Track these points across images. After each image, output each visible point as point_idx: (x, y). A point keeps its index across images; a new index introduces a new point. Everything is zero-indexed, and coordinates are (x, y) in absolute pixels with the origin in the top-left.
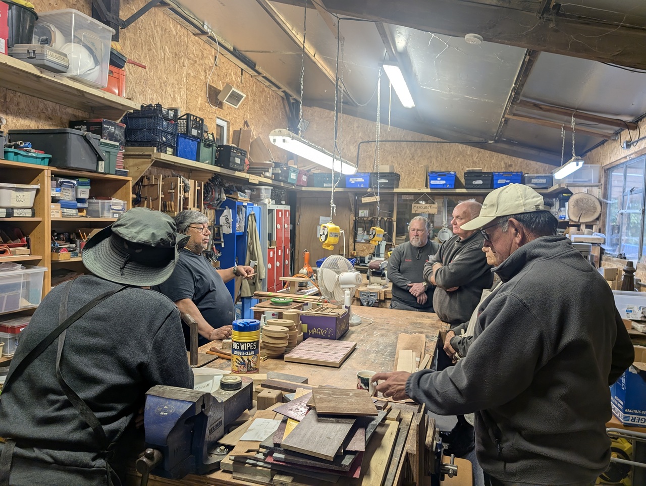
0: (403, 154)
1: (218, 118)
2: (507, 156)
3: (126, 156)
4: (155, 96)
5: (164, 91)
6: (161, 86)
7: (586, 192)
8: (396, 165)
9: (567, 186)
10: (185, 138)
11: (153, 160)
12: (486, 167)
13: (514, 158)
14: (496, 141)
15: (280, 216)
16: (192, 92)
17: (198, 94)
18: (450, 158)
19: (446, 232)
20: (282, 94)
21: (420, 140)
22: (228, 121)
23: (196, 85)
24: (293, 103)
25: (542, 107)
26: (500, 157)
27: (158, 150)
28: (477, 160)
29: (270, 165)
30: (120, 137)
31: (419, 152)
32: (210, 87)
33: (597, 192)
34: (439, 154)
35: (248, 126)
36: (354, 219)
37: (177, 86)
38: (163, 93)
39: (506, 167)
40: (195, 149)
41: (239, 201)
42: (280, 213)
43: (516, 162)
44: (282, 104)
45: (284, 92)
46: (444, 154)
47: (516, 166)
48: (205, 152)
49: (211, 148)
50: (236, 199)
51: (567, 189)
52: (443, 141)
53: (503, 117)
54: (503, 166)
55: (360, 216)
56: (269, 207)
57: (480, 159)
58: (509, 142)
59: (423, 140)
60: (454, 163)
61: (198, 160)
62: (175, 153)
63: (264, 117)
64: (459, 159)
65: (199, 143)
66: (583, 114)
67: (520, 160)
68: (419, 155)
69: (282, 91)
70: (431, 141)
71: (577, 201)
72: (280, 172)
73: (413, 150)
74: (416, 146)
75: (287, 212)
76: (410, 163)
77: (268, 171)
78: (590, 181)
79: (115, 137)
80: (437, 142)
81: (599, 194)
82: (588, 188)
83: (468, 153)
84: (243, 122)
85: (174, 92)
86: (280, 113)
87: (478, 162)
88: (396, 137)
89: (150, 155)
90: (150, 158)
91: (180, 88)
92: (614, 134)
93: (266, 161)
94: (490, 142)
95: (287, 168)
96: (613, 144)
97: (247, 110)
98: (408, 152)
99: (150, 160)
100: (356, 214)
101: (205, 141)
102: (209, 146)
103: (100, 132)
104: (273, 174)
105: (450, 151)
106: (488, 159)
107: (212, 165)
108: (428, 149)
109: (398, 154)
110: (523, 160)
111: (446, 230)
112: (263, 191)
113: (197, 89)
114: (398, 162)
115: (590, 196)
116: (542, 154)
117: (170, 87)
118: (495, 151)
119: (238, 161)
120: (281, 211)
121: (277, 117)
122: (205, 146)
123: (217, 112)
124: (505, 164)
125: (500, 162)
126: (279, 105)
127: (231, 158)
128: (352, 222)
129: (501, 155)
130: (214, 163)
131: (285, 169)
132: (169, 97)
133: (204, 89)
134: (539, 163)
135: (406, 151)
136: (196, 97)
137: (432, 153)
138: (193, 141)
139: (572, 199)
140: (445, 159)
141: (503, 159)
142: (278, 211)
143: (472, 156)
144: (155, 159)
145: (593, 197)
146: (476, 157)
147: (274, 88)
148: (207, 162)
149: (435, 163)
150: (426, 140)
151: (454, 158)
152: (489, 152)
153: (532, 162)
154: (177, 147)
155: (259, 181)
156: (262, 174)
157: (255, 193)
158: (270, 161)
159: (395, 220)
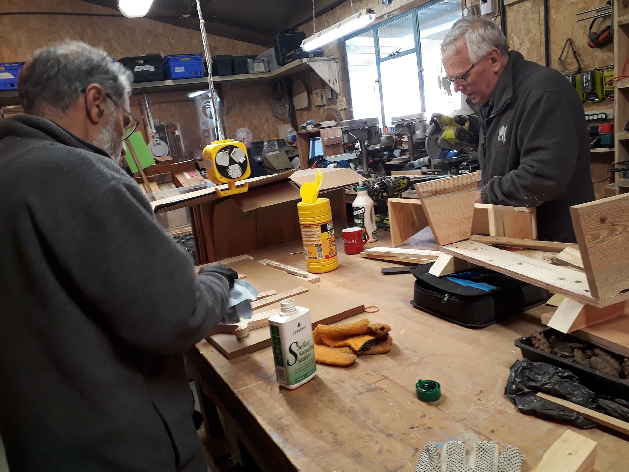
9: (309, 62)
14: (193, 15)
18: (136, 39)
19: (160, 144)
21: (86, 13)
28: (174, 42)
34: (120, 35)
43: (221, 44)
46: (127, 34)
47: (222, 47)
57: (177, 39)
58: (207, 16)
60: (144, 46)
70: (104, 14)
73: (79, 28)
74: (82, 22)
81: (337, 69)
82: (326, 62)
83: (161, 32)
88: (44, 7)
94: (184, 16)
98: (71, 31)
105: (135, 29)
106: (188, 40)
108: (102, 26)
110: (227, 39)
111: (158, 142)
135: (68, 30)
140: (131, 41)
143: (166, 36)
146: (171, 38)
150: (95, 12)
151: (143, 39)
152: (186, 30)
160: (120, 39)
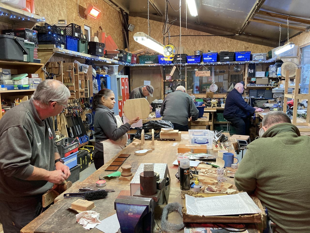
0: (189, 43)
1: (85, 25)
2: (245, 42)
3: (39, 50)
4: (49, 13)
5: (54, 9)
6: (52, 6)
7: (290, 61)
8: (186, 49)
9: (280, 58)
10: (71, 38)
11: (54, 52)
12: (235, 49)
13: (249, 44)
14: (240, 34)
15: (123, 82)
16: (69, 10)
17: (73, 11)
18: (215, 44)
19: (214, 86)
20: (119, 10)
21: (198, 35)
22: (91, 27)
23: (71, 5)
24: (125, 15)
25: (271, 14)
26: (242, 43)
27: (56, 46)
28: (229, 45)
29: (117, 53)
30: (35, 39)
31: (198, 42)
32: (80, 6)
33: (296, 61)
34: (209, 43)
35: (101, 29)
36: (164, 81)
37: (61, 6)
38: (54, 10)
39: (245, 49)
40: (76, 45)
41: (101, 74)
42: (123, 80)
43: (251, 46)
44: (119, 15)
45: (120, 8)
46: (212, 43)
47: (250, 48)
48: (82, 46)
49: (85, 44)
50: (99, 73)
51: (281, 60)
52: (211, 35)
53: (247, 21)
54: (244, 48)
55: (167, 79)
56: (118, 77)
57: (231, 44)
58: (247, 34)
59: (200, 35)
60: (217, 47)
61: (78, 51)
62: (66, 48)
63: (110, 23)
64: (220, 45)
65: (78, 41)
66: (293, 18)
67: (253, 44)
68: (198, 43)
69: (119, 8)
70: (205, 35)
71: (286, 66)
72: (123, 56)
73: (195, 40)
74: (196, 38)
75: (127, 79)
76: (193, 48)
77: (116, 56)
78: (292, 54)
79: (33, 39)
80: (208, 36)
81: (297, 62)
82: (291, 59)
83: (225, 41)
84: (99, 27)
85: (59, 9)
86: (118, 21)
87: (230, 46)
88: (185, 33)
89: (52, 49)
90: (53, 51)
91: (63, 7)
92: (307, 28)
93: (114, 50)
94: (236, 35)
95: (126, 53)
96: (306, 34)
97: (100, 20)
98: (192, 42)
99: (52, 52)
100: (165, 78)
101: (82, 40)
102: (84, 42)
103: (24, 36)
104: (118, 57)
105: (215, 41)
106: (236, 44)
107: (86, 54)
108: (203, 40)
109: (186, 43)
110: (254, 44)
111: (214, 85)
112: (114, 68)
113: (72, 8)
114: (186, 48)
115: (292, 63)
116: (265, 41)
117: (57, 7)
118: (239, 40)
119: (100, 50)
120: (124, 78)
121: (116, 24)
122: (81, 43)
123: (84, 22)
124: (245, 47)
125: (242, 46)
126: (117, 16)
127: (96, 49)
128: (162, 84)
129: (242, 42)
130: (87, 53)
131: (125, 54)
132: (57, 13)
133: (76, 8)
134: (263, 46)
135: (191, 41)
136: (72, 13)
137: (205, 42)
138: (75, 40)
139: (283, 65)
141: (244, 44)
142: (122, 79)
143: (227, 43)
144: (55, 52)
145: (294, 64)
146: (229, 44)
147: (114, 6)
148: (83, 52)
149: (207, 48)
150: (201, 35)
151: (217, 44)
152: (236, 40)
153: (259, 45)
154: (66, 44)
155: (112, 62)
156: (113, 57)
157: (110, 69)
158: (117, 50)
159: (186, 81)
160: (208, 44)
